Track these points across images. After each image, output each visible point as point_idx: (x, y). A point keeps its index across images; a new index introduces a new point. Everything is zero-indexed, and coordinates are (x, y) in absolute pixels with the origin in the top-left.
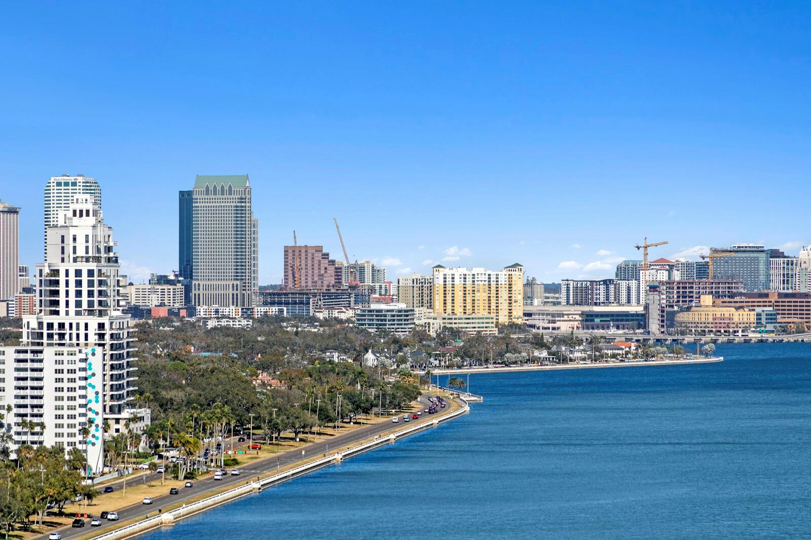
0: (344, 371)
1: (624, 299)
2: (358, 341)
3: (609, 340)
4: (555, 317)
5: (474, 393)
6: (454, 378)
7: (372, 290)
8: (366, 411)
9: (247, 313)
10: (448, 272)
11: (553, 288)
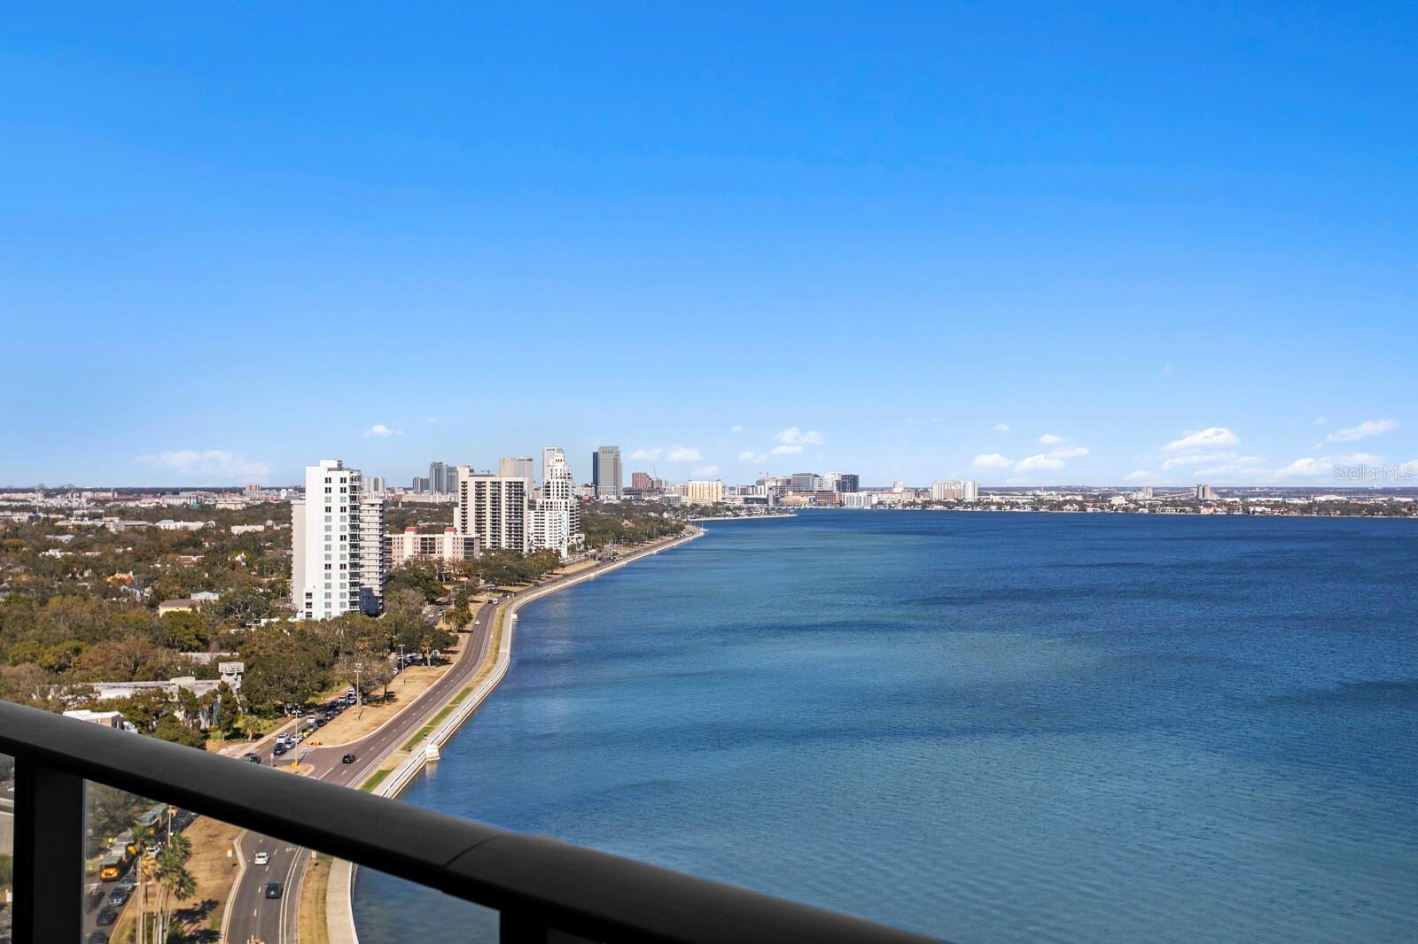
0: (656, 520)
1: (759, 493)
2: (661, 508)
3: (754, 508)
4: (733, 499)
5: (704, 527)
6: (697, 522)
7: (665, 489)
8: (665, 535)
9: (618, 498)
10: (694, 482)
11: (732, 489)
